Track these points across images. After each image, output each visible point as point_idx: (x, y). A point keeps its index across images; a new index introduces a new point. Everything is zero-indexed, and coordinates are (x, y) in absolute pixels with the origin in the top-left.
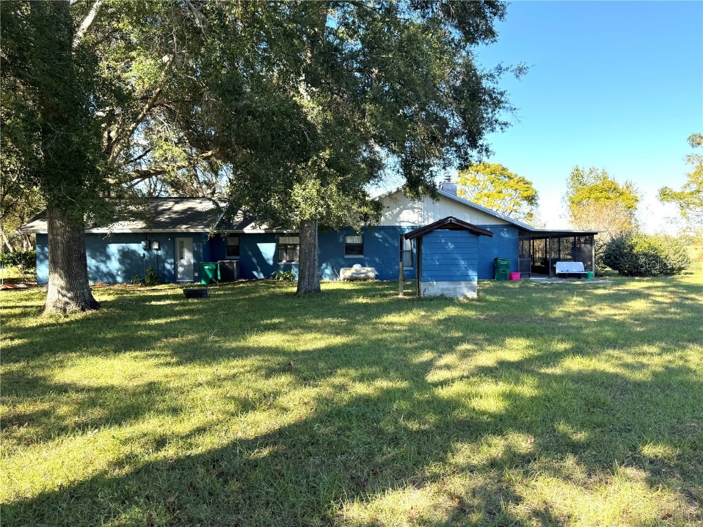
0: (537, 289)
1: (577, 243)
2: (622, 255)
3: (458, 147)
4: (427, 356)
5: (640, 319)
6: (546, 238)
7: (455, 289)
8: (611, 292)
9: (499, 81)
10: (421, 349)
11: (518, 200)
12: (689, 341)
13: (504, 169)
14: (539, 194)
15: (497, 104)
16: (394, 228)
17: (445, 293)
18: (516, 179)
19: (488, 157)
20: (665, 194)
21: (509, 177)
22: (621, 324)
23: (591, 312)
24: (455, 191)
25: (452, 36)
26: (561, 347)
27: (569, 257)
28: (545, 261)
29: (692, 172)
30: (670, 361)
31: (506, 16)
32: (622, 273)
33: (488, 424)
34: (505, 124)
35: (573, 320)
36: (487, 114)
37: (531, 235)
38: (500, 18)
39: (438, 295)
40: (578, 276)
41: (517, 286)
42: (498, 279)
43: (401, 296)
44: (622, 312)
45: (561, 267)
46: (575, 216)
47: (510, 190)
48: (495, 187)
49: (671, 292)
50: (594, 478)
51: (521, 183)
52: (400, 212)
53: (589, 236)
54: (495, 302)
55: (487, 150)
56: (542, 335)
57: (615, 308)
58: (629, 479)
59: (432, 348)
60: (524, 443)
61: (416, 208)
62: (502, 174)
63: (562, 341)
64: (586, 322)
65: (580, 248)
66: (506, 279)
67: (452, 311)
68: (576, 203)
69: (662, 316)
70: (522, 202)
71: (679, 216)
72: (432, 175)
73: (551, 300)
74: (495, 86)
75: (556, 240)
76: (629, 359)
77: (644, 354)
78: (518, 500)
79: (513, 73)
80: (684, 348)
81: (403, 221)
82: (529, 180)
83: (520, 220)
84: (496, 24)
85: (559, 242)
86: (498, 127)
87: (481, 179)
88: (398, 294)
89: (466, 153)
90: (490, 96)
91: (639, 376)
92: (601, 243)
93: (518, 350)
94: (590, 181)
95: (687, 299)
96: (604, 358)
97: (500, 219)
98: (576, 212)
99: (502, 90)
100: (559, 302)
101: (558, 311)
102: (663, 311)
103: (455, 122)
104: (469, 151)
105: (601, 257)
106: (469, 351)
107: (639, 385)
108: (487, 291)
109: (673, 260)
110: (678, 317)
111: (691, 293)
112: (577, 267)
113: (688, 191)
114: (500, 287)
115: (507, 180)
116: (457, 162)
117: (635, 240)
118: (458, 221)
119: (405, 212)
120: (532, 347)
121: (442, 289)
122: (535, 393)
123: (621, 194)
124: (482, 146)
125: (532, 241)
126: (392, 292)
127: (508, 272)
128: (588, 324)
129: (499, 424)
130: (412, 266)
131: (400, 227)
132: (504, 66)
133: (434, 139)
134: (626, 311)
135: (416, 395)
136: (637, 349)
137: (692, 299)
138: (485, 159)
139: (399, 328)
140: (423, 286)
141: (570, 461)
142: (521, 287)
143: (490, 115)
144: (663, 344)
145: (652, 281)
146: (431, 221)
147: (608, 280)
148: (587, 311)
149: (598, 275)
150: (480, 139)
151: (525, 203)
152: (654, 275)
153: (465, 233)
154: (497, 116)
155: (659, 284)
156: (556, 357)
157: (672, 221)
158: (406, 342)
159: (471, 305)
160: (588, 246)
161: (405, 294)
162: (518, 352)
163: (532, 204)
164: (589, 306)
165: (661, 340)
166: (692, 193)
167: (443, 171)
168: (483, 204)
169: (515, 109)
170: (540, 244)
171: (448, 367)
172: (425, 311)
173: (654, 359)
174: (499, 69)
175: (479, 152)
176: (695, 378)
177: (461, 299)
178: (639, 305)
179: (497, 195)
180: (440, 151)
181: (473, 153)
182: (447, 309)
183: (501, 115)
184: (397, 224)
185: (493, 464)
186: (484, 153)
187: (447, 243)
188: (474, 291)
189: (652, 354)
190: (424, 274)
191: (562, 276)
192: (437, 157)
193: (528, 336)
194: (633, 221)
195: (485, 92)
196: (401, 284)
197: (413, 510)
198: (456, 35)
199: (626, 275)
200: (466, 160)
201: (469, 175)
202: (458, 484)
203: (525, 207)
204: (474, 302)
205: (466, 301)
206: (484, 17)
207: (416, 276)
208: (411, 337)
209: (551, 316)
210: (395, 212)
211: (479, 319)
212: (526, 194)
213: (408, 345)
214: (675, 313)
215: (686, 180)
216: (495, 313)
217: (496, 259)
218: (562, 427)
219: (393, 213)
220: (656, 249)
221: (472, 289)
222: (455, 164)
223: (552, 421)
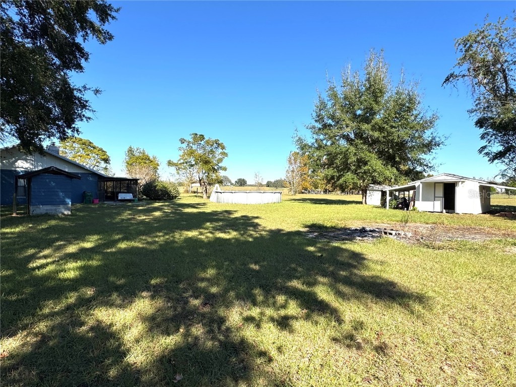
0: (109, 208)
1: (129, 184)
2: (151, 190)
3: (59, 126)
4: (31, 251)
5: (157, 220)
6: (114, 181)
7: (56, 210)
8: (145, 208)
9: (85, 94)
10: (26, 248)
11: (98, 160)
12: (176, 229)
13: (90, 143)
14: (110, 158)
15: (84, 106)
16: (11, 171)
17: (49, 212)
18: (98, 149)
19: (78, 134)
20: (170, 163)
21: (93, 147)
22: (148, 223)
23: (134, 218)
24: (58, 151)
25: (54, 61)
26: (117, 237)
27: (125, 191)
28: (112, 193)
29: (182, 154)
30: (167, 239)
31: (89, 60)
32: (151, 199)
33: (68, 286)
34: (89, 118)
35: (125, 223)
36: (78, 111)
37: (105, 180)
38: (86, 61)
39: (43, 213)
40: (129, 201)
41: (97, 206)
42: (86, 203)
43: (14, 215)
44: (149, 217)
45: (121, 196)
46: (129, 171)
47: (94, 155)
48: (85, 151)
49: (172, 207)
50: (126, 301)
51: (101, 151)
52: (16, 161)
53: (135, 181)
54: (82, 216)
55: (77, 131)
56: (107, 232)
57: (146, 216)
58: (143, 298)
59: (34, 247)
60: (90, 292)
61: (29, 160)
62: (90, 145)
63: (118, 234)
64: (131, 223)
65: (131, 186)
66: (90, 203)
67: (53, 222)
68: (130, 165)
69: (166, 218)
70: (101, 161)
71: (176, 174)
72: (40, 141)
73: (115, 213)
74: (82, 96)
75: (119, 182)
76: (150, 240)
77: (157, 237)
78: (82, 324)
79: (93, 92)
80: (174, 232)
81: (18, 167)
82: (105, 150)
83: (100, 171)
84: (83, 62)
85: (120, 184)
86: (84, 119)
87: (76, 146)
88: (12, 214)
89: (64, 131)
90: (79, 101)
91: (153, 247)
92: (141, 184)
93: (92, 241)
94: (137, 154)
95: (177, 210)
96: (138, 240)
97: (87, 170)
98: (129, 169)
99: (87, 99)
100: (119, 214)
101: (118, 219)
102: (167, 216)
103: (56, 111)
104: (66, 129)
105: (141, 191)
106: (61, 245)
107: (153, 251)
108: (77, 210)
109: (173, 193)
110: (173, 218)
111: (180, 207)
112: (129, 196)
113: (179, 162)
114: (86, 207)
115: (92, 149)
116: (58, 135)
117: (157, 184)
118: (58, 169)
119: (19, 162)
120: (100, 239)
121: (47, 210)
122: (99, 263)
123: (152, 162)
124: (74, 128)
125: (106, 182)
126: (7, 213)
127: (92, 199)
128: (132, 224)
129: (74, 285)
130: (25, 196)
131: (16, 171)
132: (88, 87)
133: (40, 118)
134: (151, 217)
135: (18, 278)
136: (154, 235)
137: (179, 210)
138: (76, 135)
139: (10, 236)
140: (31, 208)
141: (115, 296)
142: (99, 207)
143: (80, 112)
144: (166, 231)
145: (164, 202)
146: (40, 168)
147: (144, 202)
148: (133, 218)
149: (140, 200)
150: (73, 124)
151: (103, 162)
152: (165, 200)
153: (63, 177)
154: (84, 113)
155: (167, 204)
156: (114, 243)
157: (173, 175)
158: (14, 245)
159: (66, 218)
160: (135, 186)
161: (17, 214)
162: (93, 243)
163: (107, 163)
164: (134, 215)
165: (164, 229)
166: (180, 164)
167: (48, 139)
168: (78, 161)
169: (95, 111)
170: (109, 184)
171: (45, 257)
172: (33, 224)
173: (161, 238)
174: (84, 87)
175: (72, 131)
176: (176, 245)
177: (60, 215)
178: (157, 214)
179: (86, 156)
180: (45, 127)
181: (69, 132)
182: (49, 222)
183: (87, 113)
184: (13, 169)
185: (69, 308)
186: (76, 132)
187: (50, 182)
188: (69, 210)
189: (160, 236)
190: (33, 201)
191: (121, 201)
192: (44, 130)
193: (98, 234)
194: (157, 174)
195: (76, 98)
196: (15, 207)
197: (5, 352)
198: (57, 61)
199: (153, 200)
200: (64, 134)
201: (68, 143)
202: (42, 326)
203: (103, 164)
204: (69, 217)
205: (63, 216)
206: (75, 57)
207: (28, 202)
208: (19, 241)
209: (114, 221)
210: (11, 161)
211: (71, 226)
212: (103, 157)
213: (16, 246)
214: (172, 217)
215: (179, 158)
216: (81, 222)
217: (85, 192)
218: (112, 279)
219: (9, 161)
220: (166, 188)
221: (68, 209)
222: (57, 136)
223: (107, 277)
